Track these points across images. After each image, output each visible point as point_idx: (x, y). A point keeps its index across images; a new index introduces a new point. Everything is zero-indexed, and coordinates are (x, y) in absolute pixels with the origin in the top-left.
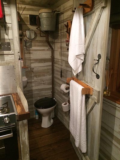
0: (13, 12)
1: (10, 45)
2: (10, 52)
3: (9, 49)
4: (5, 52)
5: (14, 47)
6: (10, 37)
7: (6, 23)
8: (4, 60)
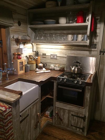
0: (102, 26)
1: (96, 46)
2: (95, 50)
3: (95, 48)
4: (93, 49)
5: (98, 47)
6: (97, 41)
7: (97, 33)
8: (91, 54)
